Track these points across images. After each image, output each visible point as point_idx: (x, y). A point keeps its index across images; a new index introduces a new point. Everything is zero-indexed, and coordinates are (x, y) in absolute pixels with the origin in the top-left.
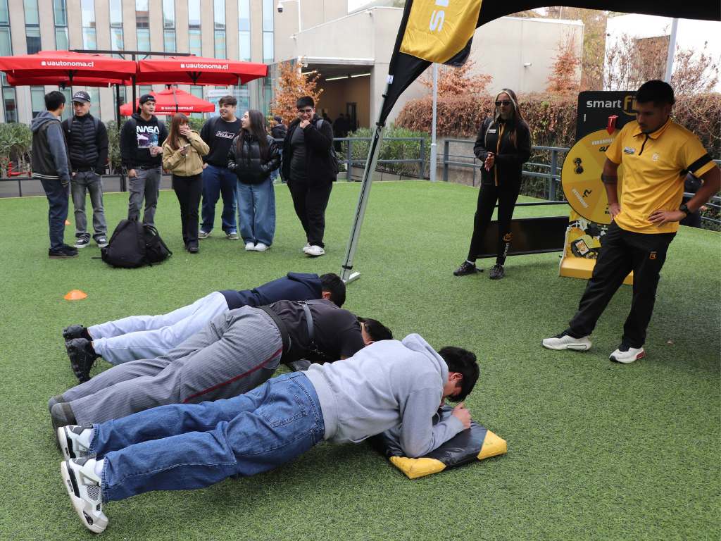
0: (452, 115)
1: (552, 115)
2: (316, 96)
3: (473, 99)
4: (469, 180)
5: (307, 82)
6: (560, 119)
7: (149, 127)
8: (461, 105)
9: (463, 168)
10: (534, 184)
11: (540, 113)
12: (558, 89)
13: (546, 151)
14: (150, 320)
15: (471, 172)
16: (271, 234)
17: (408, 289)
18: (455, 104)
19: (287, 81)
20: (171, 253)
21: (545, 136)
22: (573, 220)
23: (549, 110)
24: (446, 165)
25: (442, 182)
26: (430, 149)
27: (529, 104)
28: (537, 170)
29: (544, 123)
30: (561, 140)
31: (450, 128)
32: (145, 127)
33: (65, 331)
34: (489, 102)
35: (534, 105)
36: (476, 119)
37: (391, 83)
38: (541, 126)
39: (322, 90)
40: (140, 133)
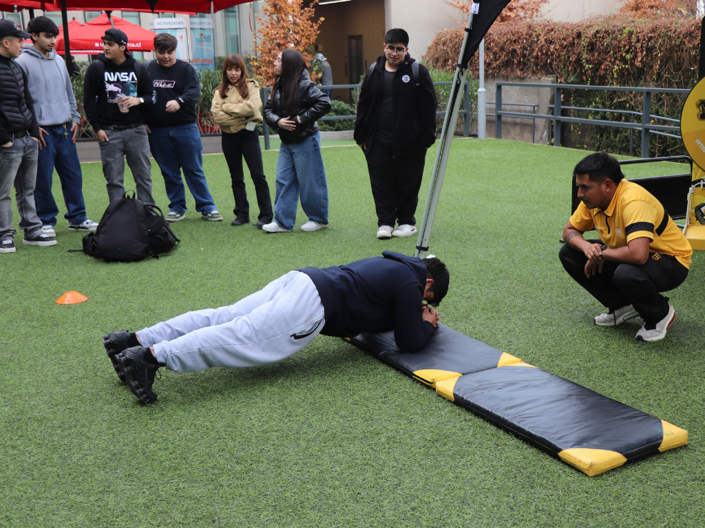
0: (502, 49)
1: (639, 45)
2: (316, 27)
3: (530, 27)
4: (527, 135)
5: (302, 8)
6: (650, 50)
7: (123, 74)
8: (513, 35)
9: (519, 120)
10: (615, 137)
11: (623, 43)
12: (637, 8)
13: (631, 92)
14: (214, 314)
15: (530, 125)
16: (323, 210)
17: (501, 272)
18: (505, 34)
19: (275, 6)
20: (179, 241)
21: (629, 73)
22: (697, 178)
23: (634, 39)
24: (499, 117)
25: (494, 140)
26: (477, 96)
27: (606, 32)
28: (619, 118)
29: (628, 57)
30: (651, 78)
31: (499, 67)
32: (117, 73)
33: (106, 339)
34: (552, 30)
35: (614, 32)
36: (535, 54)
37: (477, 13)
38: (624, 60)
39: (322, 19)
40: (110, 82)
